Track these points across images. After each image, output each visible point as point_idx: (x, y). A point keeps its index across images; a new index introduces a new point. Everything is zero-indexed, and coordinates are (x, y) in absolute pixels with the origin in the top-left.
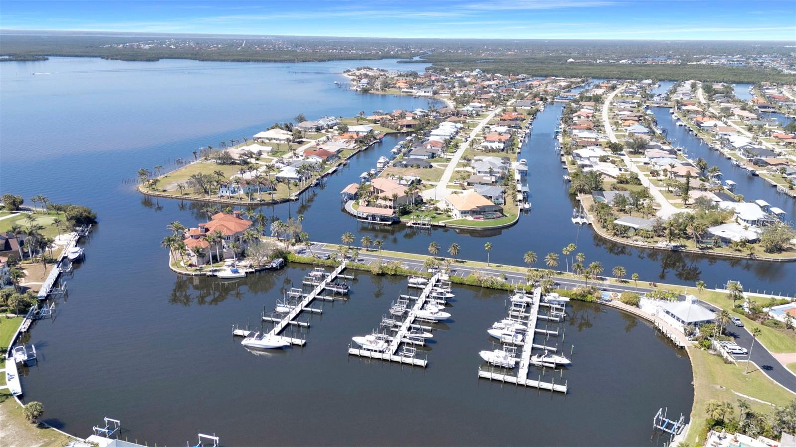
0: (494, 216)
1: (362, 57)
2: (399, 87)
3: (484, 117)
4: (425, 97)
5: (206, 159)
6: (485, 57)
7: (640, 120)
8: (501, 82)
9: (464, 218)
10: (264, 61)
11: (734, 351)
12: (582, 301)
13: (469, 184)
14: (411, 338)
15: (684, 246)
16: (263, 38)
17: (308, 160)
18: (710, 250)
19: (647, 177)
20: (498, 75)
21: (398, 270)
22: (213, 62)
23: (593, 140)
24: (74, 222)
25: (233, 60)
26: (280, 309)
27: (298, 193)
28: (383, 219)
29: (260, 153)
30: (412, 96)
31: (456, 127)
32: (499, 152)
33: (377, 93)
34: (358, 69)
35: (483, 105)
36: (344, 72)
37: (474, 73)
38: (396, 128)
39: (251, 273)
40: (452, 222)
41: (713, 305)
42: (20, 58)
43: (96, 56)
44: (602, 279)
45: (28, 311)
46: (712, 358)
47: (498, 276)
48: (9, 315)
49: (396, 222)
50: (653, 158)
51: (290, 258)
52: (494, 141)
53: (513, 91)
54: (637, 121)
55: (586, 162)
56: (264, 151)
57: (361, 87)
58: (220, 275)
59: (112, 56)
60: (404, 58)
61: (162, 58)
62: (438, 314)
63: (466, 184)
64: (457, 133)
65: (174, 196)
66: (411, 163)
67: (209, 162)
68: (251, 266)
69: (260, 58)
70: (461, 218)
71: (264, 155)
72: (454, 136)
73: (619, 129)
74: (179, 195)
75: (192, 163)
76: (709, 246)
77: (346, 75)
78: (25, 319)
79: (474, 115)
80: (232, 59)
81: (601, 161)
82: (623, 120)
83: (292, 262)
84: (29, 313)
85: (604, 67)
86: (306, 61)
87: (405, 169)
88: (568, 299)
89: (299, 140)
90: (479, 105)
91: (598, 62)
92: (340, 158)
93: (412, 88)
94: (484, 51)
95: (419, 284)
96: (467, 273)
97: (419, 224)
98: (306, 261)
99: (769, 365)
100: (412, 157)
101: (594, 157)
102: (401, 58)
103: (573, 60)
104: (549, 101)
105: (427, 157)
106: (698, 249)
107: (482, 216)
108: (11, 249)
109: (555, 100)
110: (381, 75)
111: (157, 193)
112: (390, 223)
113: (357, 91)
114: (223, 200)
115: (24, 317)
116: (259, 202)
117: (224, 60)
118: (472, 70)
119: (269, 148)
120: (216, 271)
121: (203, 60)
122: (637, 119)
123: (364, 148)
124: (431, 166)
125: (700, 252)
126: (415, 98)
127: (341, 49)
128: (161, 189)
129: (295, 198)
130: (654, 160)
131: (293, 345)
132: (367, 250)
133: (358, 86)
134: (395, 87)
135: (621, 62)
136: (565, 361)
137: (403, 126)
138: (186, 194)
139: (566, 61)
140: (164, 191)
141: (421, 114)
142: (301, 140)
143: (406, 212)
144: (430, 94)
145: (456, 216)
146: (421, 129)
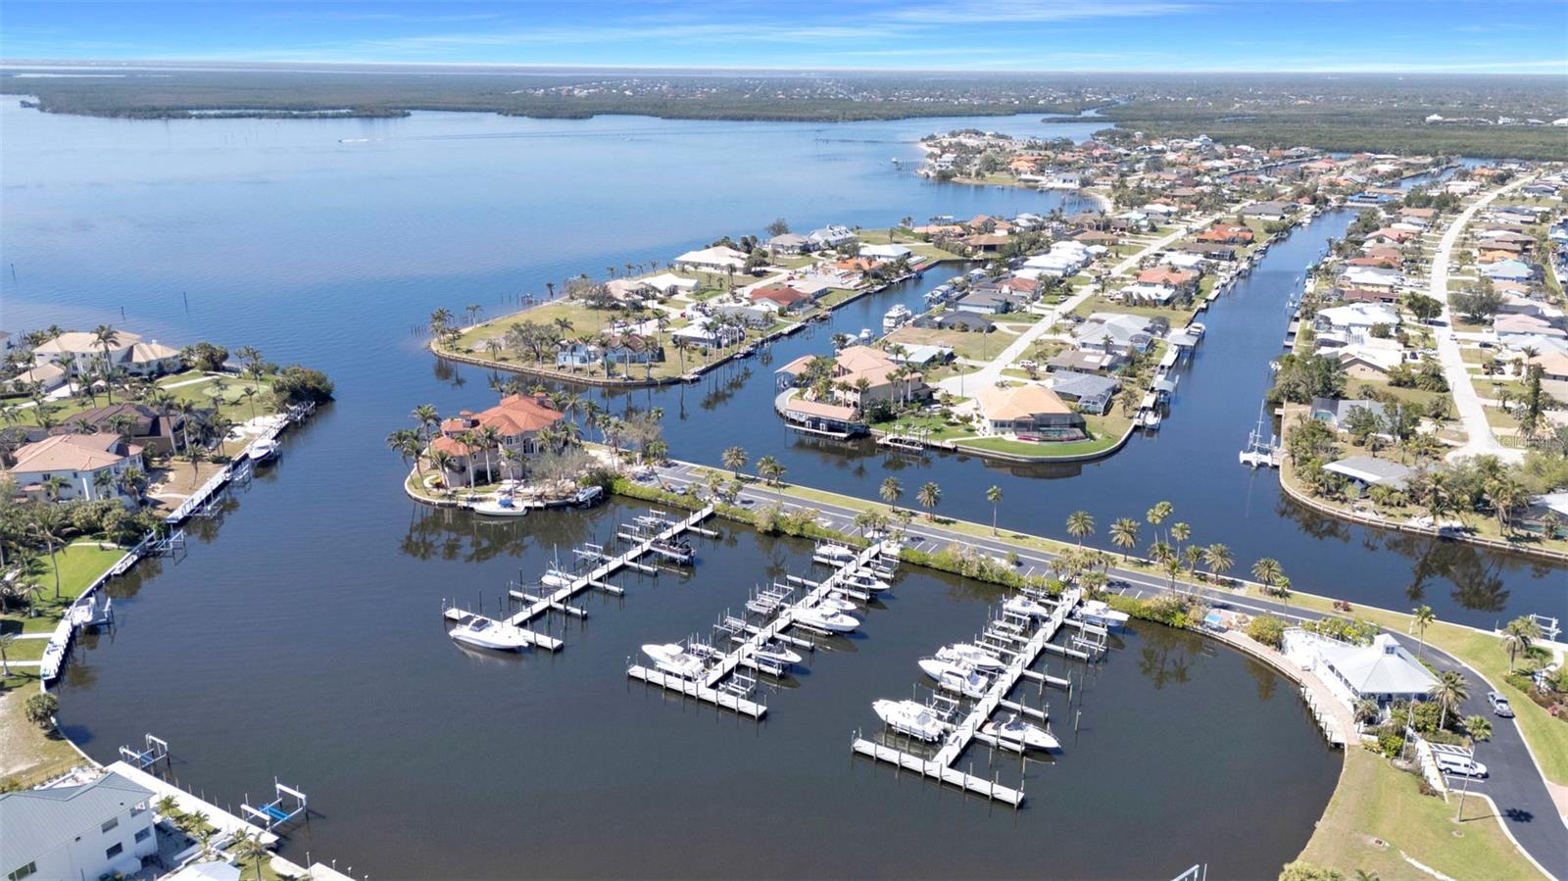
0: (1065, 436)
1: (975, 111)
2: (1016, 170)
3: (1164, 233)
4: (1063, 190)
5: (572, 298)
6: (1238, 112)
7: (1527, 250)
8: (1244, 162)
9: (1000, 435)
10: (779, 119)
11: (1455, 768)
12: (1163, 623)
13: (1050, 369)
14: (758, 660)
15: (1472, 531)
16: (803, 75)
17: (754, 308)
18: (1532, 545)
19: (1470, 376)
20: (1244, 147)
21: (806, 526)
22: (688, 121)
23: (1386, 290)
24: (286, 395)
25: (725, 118)
26: (549, 580)
27: (703, 367)
28: (834, 426)
29: (673, 291)
30: (1036, 188)
31: (1085, 252)
32: (1156, 306)
33: (968, 181)
34: (953, 134)
35: (1173, 209)
36: (923, 140)
37: (1195, 143)
38: (962, 252)
39: (538, 509)
40: (972, 443)
41: (1465, 665)
42: (364, 113)
43: (490, 111)
44: (1233, 584)
45: (141, 541)
46: (1396, 777)
47: (1001, 556)
48: (104, 544)
49: (860, 435)
50: (1506, 334)
51: (618, 486)
52: (1155, 284)
53: (1259, 181)
54: (1516, 252)
55: (1339, 336)
56: (682, 288)
57: (938, 168)
58: (479, 507)
59: (515, 110)
60: (1062, 113)
61: (599, 113)
62: (834, 619)
63: (1043, 368)
64: (1086, 264)
65: (482, 361)
66: (951, 321)
67: (574, 302)
68: (540, 497)
69: (773, 114)
70: (993, 436)
71: (681, 296)
72: (1077, 271)
73: (1465, 268)
74: (490, 361)
75: (545, 304)
76: (1533, 534)
77: (923, 146)
78: (129, 554)
79: (1144, 230)
80: (721, 115)
81: (1373, 336)
82: (1485, 249)
83: (621, 494)
84: (139, 546)
85: (1506, 133)
86: (860, 120)
87: (936, 332)
88: (1124, 617)
89: (758, 269)
90: (1165, 209)
91: (1500, 122)
92: (818, 306)
93: (1041, 171)
94: (1242, 97)
95: (833, 559)
96: (944, 545)
97: (901, 441)
98: (645, 495)
99: (1524, 810)
100: (961, 308)
101: (1361, 326)
102: (1056, 113)
103: (1439, 118)
104: (1334, 204)
105: (993, 311)
106: (1502, 540)
107: (1036, 434)
108: (160, 435)
109: (1349, 203)
110: (992, 146)
111: (456, 355)
112: (844, 435)
113: (928, 176)
114: (561, 374)
115: (129, 551)
116: (622, 381)
117: (707, 118)
118: (1190, 138)
119: (691, 283)
120: (474, 500)
121: (671, 117)
122: (1518, 247)
123: (879, 287)
124: (994, 329)
125: (1508, 546)
126: (1042, 192)
127: (941, 96)
128: (465, 347)
129: (692, 377)
130: (1504, 339)
131: (533, 647)
132: (769, 484)
133: (932, 168)
134: (1008, 170)
135: (1556, 123)
136: (1048, 741)
137: (976, 248)
138: (505, 359)
139: (1424, 119)
140: (469, 351)
141: (1028, 224)
142: (763, 268)
143: (885, 417)
144: (1075, 186)
145: (985, 431)
146: (1014, 254)
